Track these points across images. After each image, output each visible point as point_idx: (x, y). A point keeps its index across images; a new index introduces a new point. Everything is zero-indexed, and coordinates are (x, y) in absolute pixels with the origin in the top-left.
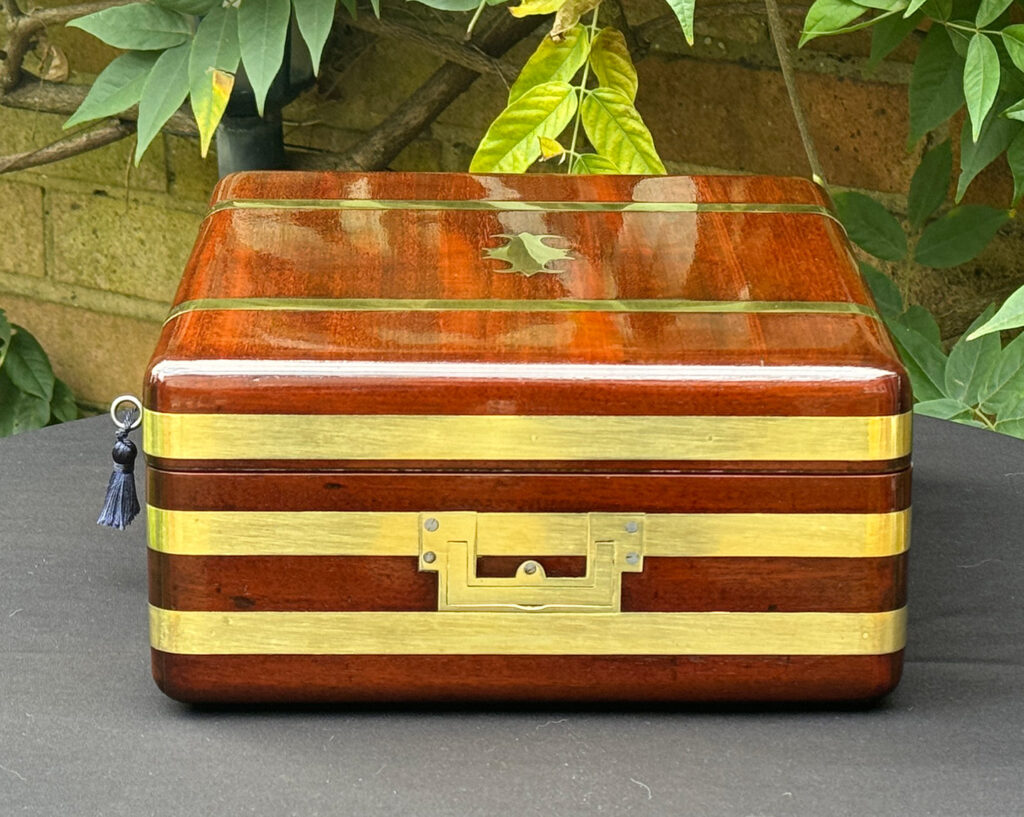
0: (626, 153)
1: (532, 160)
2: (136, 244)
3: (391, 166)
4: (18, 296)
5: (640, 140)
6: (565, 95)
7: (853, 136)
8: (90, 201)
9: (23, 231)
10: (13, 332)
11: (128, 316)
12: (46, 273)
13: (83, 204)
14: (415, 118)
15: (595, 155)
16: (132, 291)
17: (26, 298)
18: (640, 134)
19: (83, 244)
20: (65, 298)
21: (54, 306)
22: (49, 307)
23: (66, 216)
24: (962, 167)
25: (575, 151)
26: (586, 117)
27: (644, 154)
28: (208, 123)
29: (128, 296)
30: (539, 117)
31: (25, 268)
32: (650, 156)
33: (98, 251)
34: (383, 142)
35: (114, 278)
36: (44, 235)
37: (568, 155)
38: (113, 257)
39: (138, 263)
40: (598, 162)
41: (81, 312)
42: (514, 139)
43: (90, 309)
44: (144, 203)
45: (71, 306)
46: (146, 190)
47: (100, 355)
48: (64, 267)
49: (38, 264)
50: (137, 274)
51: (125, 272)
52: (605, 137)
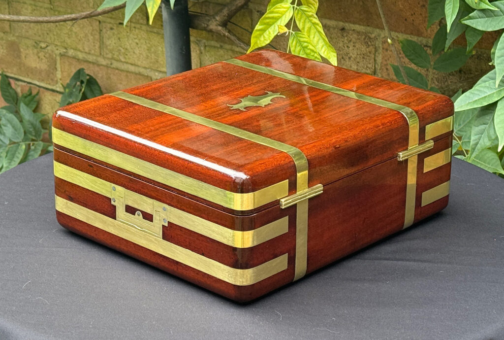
0: (313, 31)
1: (275, 34)
2: (135, 44)
3: (231, 21)
4: (90, 62)
5: (318, 27)
6: (288, 8)
7: (412, 15)
8: (117, 27)
9: (92, 37)
10: (88, 77)
11: (132, 73)
12: (101, 54)
13: (115, 28)
14: (240, 3)
15: (300, 32)
16: (133, 63)
17: (93, 63)
18: (318, 24)
19: (115, 44)
20: (108, 64)
22: (102, 67)
23: (108, 32)
24: (447, 37)
25: (292, 30)
26: (297, 17)
27: (319, 32)
28: (152, 11)
29: (132, 64)
30: (279, 16)
31: (93, 52)
32: (321, 33)
33: (121, 47)
34: (227, 12)
35: (126, 56)
36: (100, 39)
37: (289, 32)
38: (126, 49)
39: (135, 51)
40: (301, 35)
41: (114, 70)
42: (269, 25)
43: (117, 69)
44: (138, 29)
45: (110, 67)
46: (138, 23)
48: (107, 52)
49: (98, 50)
50: (135, 56)
51: (131, 55)
52: (304, 25)
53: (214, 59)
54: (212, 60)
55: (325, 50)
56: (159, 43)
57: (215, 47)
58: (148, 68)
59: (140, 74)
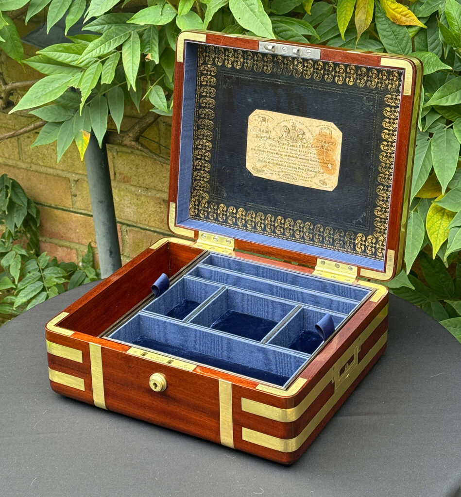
2: (52, 151)
4: (10, 166)
9: (11, 144)
11: (50, 174)
12: (20, 159)
13: (32, 136)
16: (51, 166)
17: (14, 167)
19: (33, 150)
20: (27, 167)
21: (23, 170)
22: (22, 170)
23: (26, 140)
29: (50, 168)
31: (12, 157)
33: (38, 152)
35: (45, 162)
36: (18, 146)
38: (44, 155)
39: (53, 157)
41: (33, 172)
43: (37, 172)
45: (30, 170)
47: (41, 187)
48: (26, 157)
49: (17, 156)
50: (52, 161)
51: (48, 160)
53: (126, 163)
54: (124, 164)
56: (73, 149)
57: (126, 153)
58: (65, 171)
59: (58, 175)
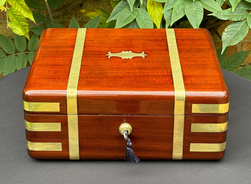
52: (12, 3)
55: (26, 14)
